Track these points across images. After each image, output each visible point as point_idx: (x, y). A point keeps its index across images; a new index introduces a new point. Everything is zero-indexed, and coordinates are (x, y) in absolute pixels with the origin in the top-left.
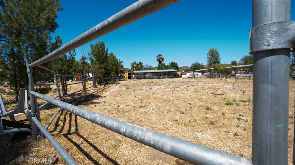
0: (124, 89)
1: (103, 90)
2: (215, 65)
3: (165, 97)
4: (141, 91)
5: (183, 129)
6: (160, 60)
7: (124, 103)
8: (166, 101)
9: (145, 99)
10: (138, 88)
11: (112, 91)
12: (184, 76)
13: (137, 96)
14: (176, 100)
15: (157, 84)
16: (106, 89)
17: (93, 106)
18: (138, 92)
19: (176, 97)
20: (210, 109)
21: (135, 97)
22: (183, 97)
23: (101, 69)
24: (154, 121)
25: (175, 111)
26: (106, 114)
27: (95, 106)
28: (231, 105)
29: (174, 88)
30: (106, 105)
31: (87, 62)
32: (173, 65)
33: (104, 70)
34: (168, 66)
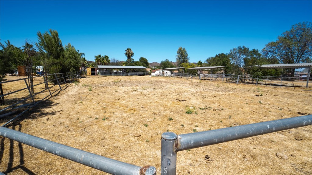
0: (85, 91)
1: (59, 93)
2: (184, 64)
3: (131, 104)
4: (106, 96)
5: (144, 147)
6: (129, 55)
7: (85, 113)
8: (131, 109)
9: (109, 107)
10: (102, 90)
11: (70, 94)
12: (153, 74)
13: (101, 103)
14: (142, 108)
15: (124, 84)
16: (62, 91)
17: (44, 119)
18: (102, 96)
19: (142, 103)
20: (172, 120)
21: (98, 104)
22: (148, 104)
23: (55, 65)
24: (117, 138)
25: (139, 123)
26: (62, 131)
27: (48, 119)
28: (191, 113)
29: (141, 91)
30: (62, 116)
31: (35, 50)
32: (142, 60)
33: (59, 67)
34: (137, 62)
